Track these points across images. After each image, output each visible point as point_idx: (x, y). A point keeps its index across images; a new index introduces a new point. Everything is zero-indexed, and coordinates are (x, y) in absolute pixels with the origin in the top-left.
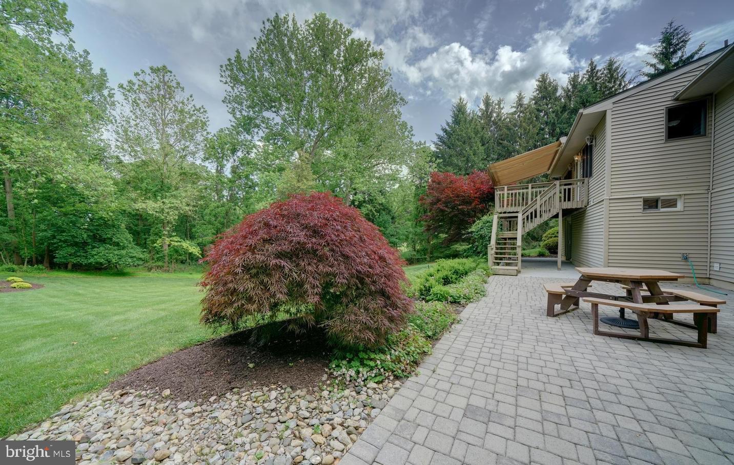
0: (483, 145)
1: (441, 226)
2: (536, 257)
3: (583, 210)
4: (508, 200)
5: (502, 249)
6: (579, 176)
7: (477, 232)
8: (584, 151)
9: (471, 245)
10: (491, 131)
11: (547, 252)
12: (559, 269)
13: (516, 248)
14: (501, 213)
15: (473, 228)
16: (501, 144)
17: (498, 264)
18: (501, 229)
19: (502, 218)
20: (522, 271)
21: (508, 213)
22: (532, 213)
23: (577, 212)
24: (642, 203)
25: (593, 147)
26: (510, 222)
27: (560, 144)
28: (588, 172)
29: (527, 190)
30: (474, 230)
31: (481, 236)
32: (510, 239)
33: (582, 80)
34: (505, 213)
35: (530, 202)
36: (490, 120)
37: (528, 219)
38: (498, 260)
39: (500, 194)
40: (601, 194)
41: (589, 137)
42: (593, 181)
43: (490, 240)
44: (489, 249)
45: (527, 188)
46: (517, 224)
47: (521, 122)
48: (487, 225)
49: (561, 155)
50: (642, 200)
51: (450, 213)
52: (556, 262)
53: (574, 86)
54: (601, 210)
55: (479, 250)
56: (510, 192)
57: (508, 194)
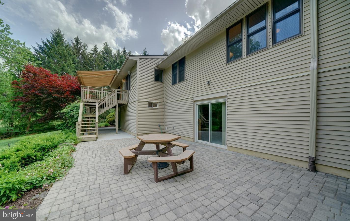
0: (74, 63)
1: (37, 107)
2: (104, 127)
3: (126, 105)
4: (90, 95)
5: (85, 124)
6: (124, 89)
7: (68, 113)
8: (126, 78)
9: (64, 122)
10: (79, 58)
11: (109, 124)
12: (117, 134)
13: (95, 123)
14: (85, 102)
15: (65, 110)
16: (85, 67)
17: (83, 134)
18: (85, 112)
19: (85, 105)
20: (99, 136)
21: (90, 102)
22: (103, 104)
23: (123, 106)
24: (148, 104)
25: (131, 76)
26: (91, 108)
27: (117, 72)
28: (128, 88)
29: (101, 91)
30: (65, 111)
31: (71, 116)
32: (91, 118)
33: (121, 54)
34: (88, 102)
35: (102, 98)
36: (79, 52)
37: (101, 107)
38: (83, 131)
39: (84, 91)
40: (135, 98)
41: (129, 71)
42: (130, 92)
43: (77, 119)
44: (77, 125)
45: (101, 90)
46: (95, 109)
47: (96, 59)
48: (75, 108)
49: (116, 78)
50: (148, 103)
51: (46, 98)
52: (115, 129)
53: (118, 54)
54: (135, 105)
55: (69, 125)
56: (91, 90)
57: (90, 91)
